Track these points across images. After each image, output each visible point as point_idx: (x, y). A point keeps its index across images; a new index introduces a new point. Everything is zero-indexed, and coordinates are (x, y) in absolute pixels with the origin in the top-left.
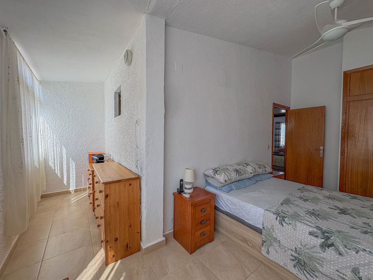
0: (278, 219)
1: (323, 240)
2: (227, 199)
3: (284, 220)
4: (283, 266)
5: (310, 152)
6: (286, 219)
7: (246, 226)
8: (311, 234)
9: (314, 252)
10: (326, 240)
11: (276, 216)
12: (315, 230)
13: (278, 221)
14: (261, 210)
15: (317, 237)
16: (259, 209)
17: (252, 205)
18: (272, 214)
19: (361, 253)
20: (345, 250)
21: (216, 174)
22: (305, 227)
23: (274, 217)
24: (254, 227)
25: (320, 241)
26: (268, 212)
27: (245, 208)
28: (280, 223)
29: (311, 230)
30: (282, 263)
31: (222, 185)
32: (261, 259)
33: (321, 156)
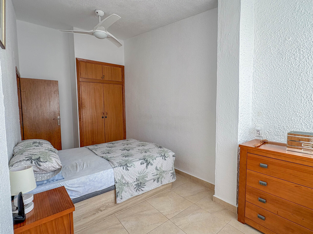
0: (124, 168)
1: (146, 163)
2: (71, 185)
3: (128, 166)
6: (128, 165)
7: (100, 194)
8: (141, 164)
9: (144, 173)
10: (147, 162)
11: (122, 167)
12: (141, 161)
13: (125, 170)
14: (111, 170)
15: (144, 163)
16: (109, 170)
17: (102, 172)
18: (120, 167)
19: (157, 158)
20: (153, 162)
22: (138, 162)
23: (121, 169)
24: (105, 190)
25: (145, 164)
26: (116, 168)
27: (97, 179)
28: (126, 170)
29: (140, 162)
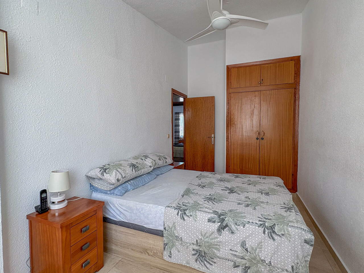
0: (179, 214)
1: (219, 224)
2: (121, 205)
3: (185, 213)
4: (186, 265)
5: (205, 140)
6: (187, 212)
7: (145, 232)
8: (209, 220)
9: (212, 239)
10: (222, 223)
11: (177, 211)
12: (213, 215)
13: (179, 216)
14: (162, 209)
15: (214, 222)
16: (160, 207)
17: (151, 205)
18: (173, 210)
19: (247, 225)
20: (236, 228)
21: (105, 174)
22: (204, 215)
23: (175, 213)
24: (153, 230)
25: (217, 225)
26: (169, 209)
27: (144, 211)
28: (181, 218)
29: (209, 216)
30: (184, 262)
31: (113, 187)
32: (163, 267)
33: (213, 143)
